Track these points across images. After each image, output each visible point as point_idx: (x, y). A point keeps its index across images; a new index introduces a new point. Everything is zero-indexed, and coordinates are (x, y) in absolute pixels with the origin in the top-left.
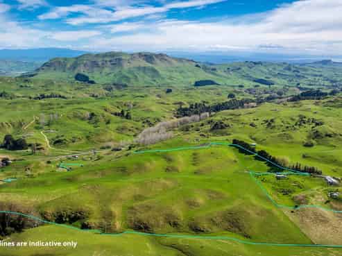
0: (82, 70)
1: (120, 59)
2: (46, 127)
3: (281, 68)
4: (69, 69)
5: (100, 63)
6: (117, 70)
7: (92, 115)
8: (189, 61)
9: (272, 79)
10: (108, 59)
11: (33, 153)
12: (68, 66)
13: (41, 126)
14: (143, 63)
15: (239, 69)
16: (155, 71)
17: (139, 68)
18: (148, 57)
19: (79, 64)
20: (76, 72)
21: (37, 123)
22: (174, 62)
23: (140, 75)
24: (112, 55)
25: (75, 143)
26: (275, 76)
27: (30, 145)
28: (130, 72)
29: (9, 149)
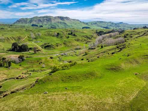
0: (34, 23)
1: (50, 19)
2: (35, 40)
3: (110, 24)
4: (28, 22)
5: (42, 20)
6: (49, 23)
7: (58, 34)
8: (77, 20)
9: (109, 27)
10: (45, 19)
11: (35, 53)
12: (28, 21)
13: (31, 39)
14: (60, 21)
15: (96, 23)
16: (65, 24)
17: (58, 22)
18: (62, 18)
19: (33, 21)
20: (32, 24)
21: (29, 38)
22: (72, 20)
23: (60, 25)
24: (47, 17)
25: (58, 47)
26: (109, 26)
27: (31, 49)
28: (55, 24)
29: (16, 52)
